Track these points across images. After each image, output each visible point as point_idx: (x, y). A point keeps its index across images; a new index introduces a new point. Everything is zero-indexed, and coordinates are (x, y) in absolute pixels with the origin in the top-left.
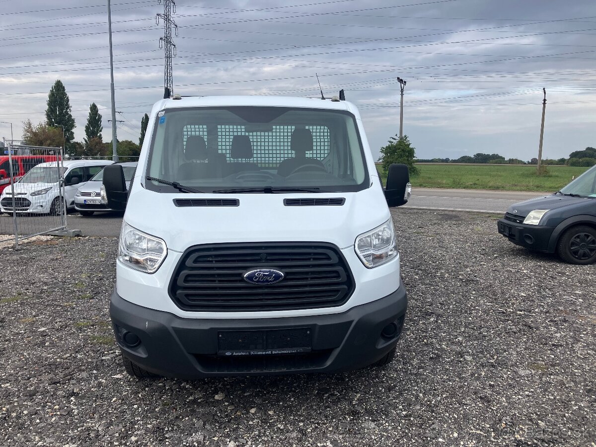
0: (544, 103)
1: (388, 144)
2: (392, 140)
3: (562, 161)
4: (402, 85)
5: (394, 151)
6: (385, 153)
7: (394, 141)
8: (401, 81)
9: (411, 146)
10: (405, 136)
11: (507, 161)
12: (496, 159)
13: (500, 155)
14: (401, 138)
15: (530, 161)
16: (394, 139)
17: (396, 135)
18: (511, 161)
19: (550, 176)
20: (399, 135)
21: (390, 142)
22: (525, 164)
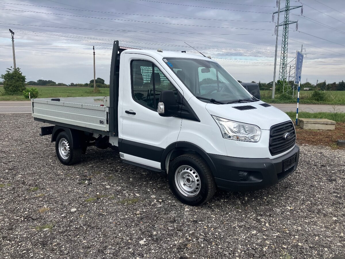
0: (94, 54)
1: (6, 73)
2: (9, 70)
3: (86, 85)
4: (13, 35)
5: (12, 78)
6: (5, 79)
7: (10, 71)
8: (11, 31)
9: (23, 75)
10: (18, 68)
11: (57, 84)
12: (50, 83)
13: (53, 81)
14: (16, 70)
15: (70, 85)
16: (10, 70)
17: (11, 67)
18: (60, 85)
19: (101, 93)
20: (13, 67)
21: (7, 71)
22: (68, 86)
